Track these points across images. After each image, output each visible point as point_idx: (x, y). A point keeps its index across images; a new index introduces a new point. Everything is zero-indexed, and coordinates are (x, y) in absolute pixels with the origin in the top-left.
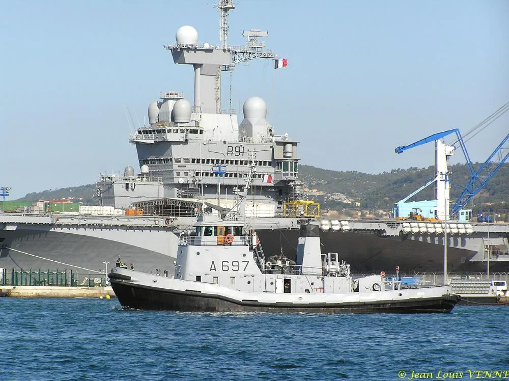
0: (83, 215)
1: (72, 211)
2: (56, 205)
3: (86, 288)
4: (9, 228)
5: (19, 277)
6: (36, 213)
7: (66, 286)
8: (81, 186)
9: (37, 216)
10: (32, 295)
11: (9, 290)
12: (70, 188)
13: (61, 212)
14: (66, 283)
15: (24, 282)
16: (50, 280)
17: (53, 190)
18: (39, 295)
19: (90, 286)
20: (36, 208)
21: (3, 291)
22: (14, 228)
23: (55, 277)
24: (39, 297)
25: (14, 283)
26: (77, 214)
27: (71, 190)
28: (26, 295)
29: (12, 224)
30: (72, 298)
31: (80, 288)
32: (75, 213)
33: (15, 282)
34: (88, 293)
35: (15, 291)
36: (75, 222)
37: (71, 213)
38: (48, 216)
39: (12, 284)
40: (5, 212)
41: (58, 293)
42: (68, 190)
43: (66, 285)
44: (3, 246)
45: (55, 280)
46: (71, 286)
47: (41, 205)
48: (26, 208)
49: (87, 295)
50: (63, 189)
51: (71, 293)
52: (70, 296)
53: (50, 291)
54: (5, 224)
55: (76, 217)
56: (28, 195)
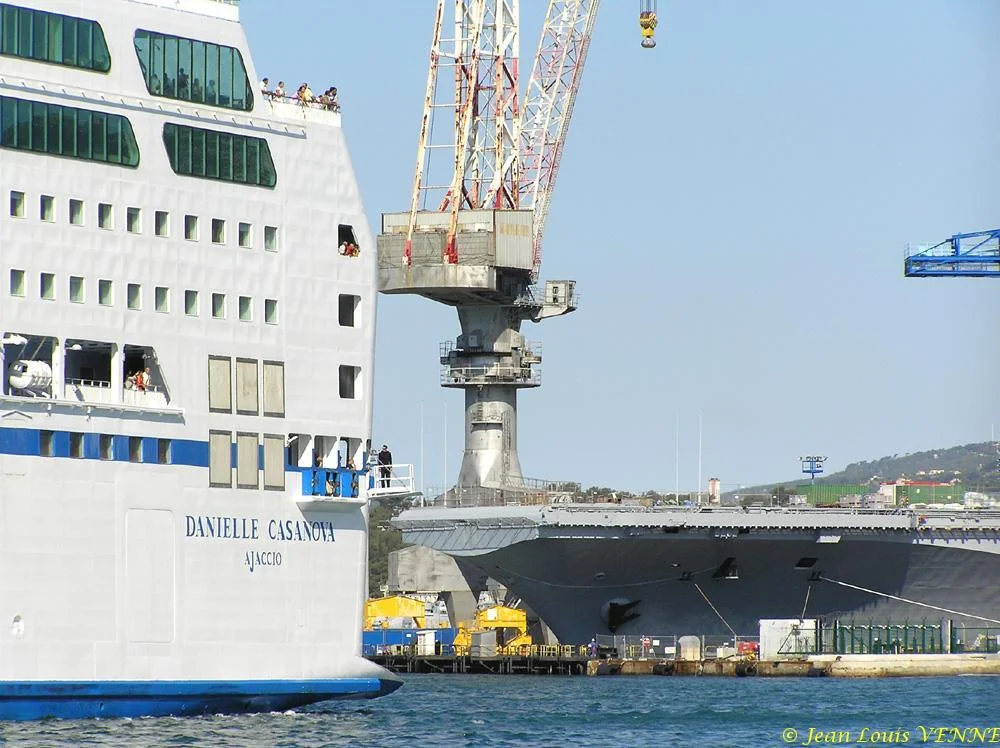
0: (973, 510)
1: (950, 502)
2: (918, 491)
3: (981, 655)
4: (823, 539)
5: (847, 636)
6: (880, 507)
7: (941, 653)
8: (956, 448)
9: (882, 512)
10: (874, 671)
11: (826, 663)
12: (934, 452)
13: (930, 505)
14: (941, 646)
15: (857, 646)
16: (910, 642)
17: (901, 455)
18: (887, 673)
19: (989, 652)
20: (877, 498)
21: (816, 666)
22: (836, 539)
23: (919, 636)
24: (888, 676)
25: (838, 649)
26: (961, 508)
27: (936, 456)
28: (861, 672)
29: (830, 531)
30: (953, 676)
31: (969, 656)
32: (957, 507)
33: (838, 647)
34: (984, 666)
35: (840, 665)
36: (959, 524)
37: (949, 507)
38: (903, 513)
39: (835, 652)
40: (818, 506)
41: (925, 668)
42: (930, 454)
43: (941, 651)
44: (813, 574)
45: (919, 642)
46: (952, 652)
47: (888, 491)
48: (858, 498)
49: (983, 669)
50: (919, 455)
51: (952, 667)
52: (948, 672)
53: (909, 664)
54: (819, 531)
55: (960, 515)
56: (851, 467)
